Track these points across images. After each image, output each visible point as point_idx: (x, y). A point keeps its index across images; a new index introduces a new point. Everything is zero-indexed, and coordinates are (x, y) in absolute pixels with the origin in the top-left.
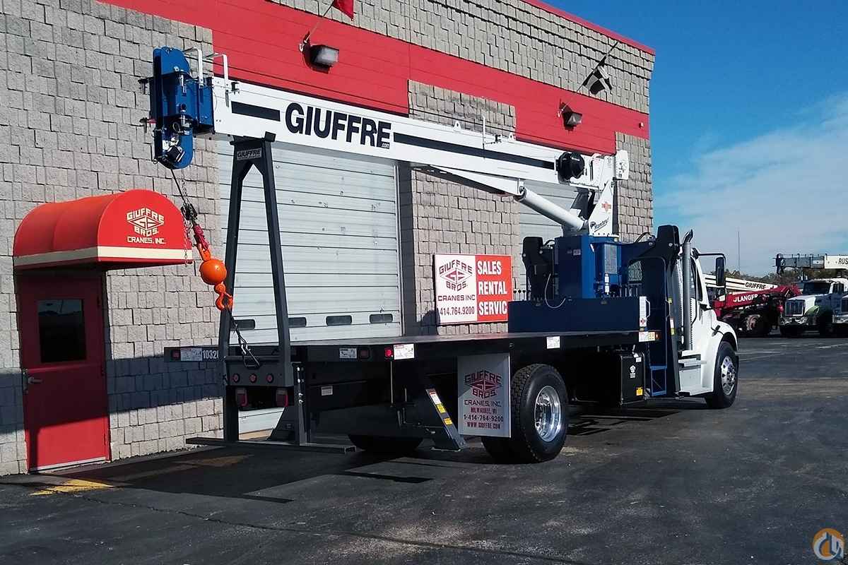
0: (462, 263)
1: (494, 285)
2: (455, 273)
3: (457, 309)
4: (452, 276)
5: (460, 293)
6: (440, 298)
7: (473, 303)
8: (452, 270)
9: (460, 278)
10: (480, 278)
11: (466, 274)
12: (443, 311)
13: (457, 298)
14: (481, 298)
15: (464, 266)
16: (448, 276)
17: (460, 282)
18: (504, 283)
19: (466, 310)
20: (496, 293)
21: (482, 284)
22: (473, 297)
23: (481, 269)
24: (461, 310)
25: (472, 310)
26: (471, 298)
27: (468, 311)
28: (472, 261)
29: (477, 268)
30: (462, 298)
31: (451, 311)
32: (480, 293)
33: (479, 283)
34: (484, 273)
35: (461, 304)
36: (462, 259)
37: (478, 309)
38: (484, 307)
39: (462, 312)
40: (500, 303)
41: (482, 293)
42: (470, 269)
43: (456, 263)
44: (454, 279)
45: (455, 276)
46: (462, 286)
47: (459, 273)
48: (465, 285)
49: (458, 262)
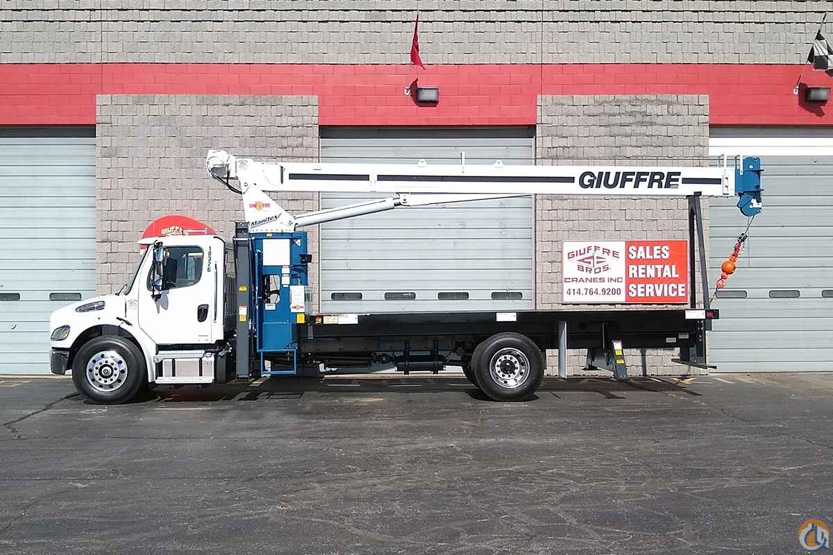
0: (604, 249)
1: (656, 269)
2: (592, 257)
3: (594, 291)
4: (586, 260)
5: (599, 276)
6: (567, 280)
7: (622, 286)
8: (587, 255)
9: (598, 263)
10: (629, 262)
11: (609, 259)
12: (572, 292)
13: (594, 280)
14: (629, 281)
15: (606, 251)
16: (582, 260)
17: (601, 265)
18: (674, 267)
19: (607, 292)
20: (659, 275)
21: (635, 267)
22: (620, 280)
23: (634, 254)
24: (600, 291)
25: (617, 292)
26: (617, 280)
27: (610, 293)
28: (620, 247)
29: (628, 253)
30: (602, 280)
31: (583, 291)
32: (631, 276)
33: (631, 267)
34: (638, 257)
35: (600, 286)
36: (602, 245)
37: (628, 290)
38: (636, 289)
39: (601, 293)
40: (666, 286)
41: (635, 276)
42: (615, 254)
43: (593, 248)
44: (590, 263)
45: (591, 261)
46: (602, 270)
47: (598, 258)
48: (606, 268)
49: (596, 248)
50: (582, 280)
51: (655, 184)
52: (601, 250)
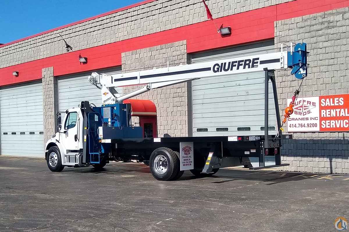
1: (336, 112)
2: (302, 106)
3: (303, 125)
4: (298, 108)
5: (305, 117)
6: (290, 120)
7: (318, 122)
8: (299, 105)
9: (305, 109)
10: (321, 108)
11: (311, 107)
12: (292, 126)
13: (303, 119)
14: (322, 119)
15: (309, 102)
17: (306, 110)
18: (346, 110)
19: (310, 125)
20: (338, 115)
21: (325, 111)
22: (316, 119)
23: (324, 103)
24: (306, 125)
25: (315, 125)
26: (315, 119)
27: (312, 126)
28: (316, 100)
29: (320, 103)
30: (307, 119)
31: (297, 125)
32: (322, 116)
33: (322, 111)
34: (326, 105)
35: (306, 122)
36: (307, 99)
37: (321, 124)
38: (325, 123)
39: (307, 126)
40: (342, 121)
41: (325, 116)
42: (314, 104)
43: (302, 101)
44: (300, 110)
45: (301, 108)
46: (307, 113)
47: (305, 106)
48: (309, 112)
49: (304, 101)
50: (296, 119)
51: (247, 66)
52: (306, 102)
